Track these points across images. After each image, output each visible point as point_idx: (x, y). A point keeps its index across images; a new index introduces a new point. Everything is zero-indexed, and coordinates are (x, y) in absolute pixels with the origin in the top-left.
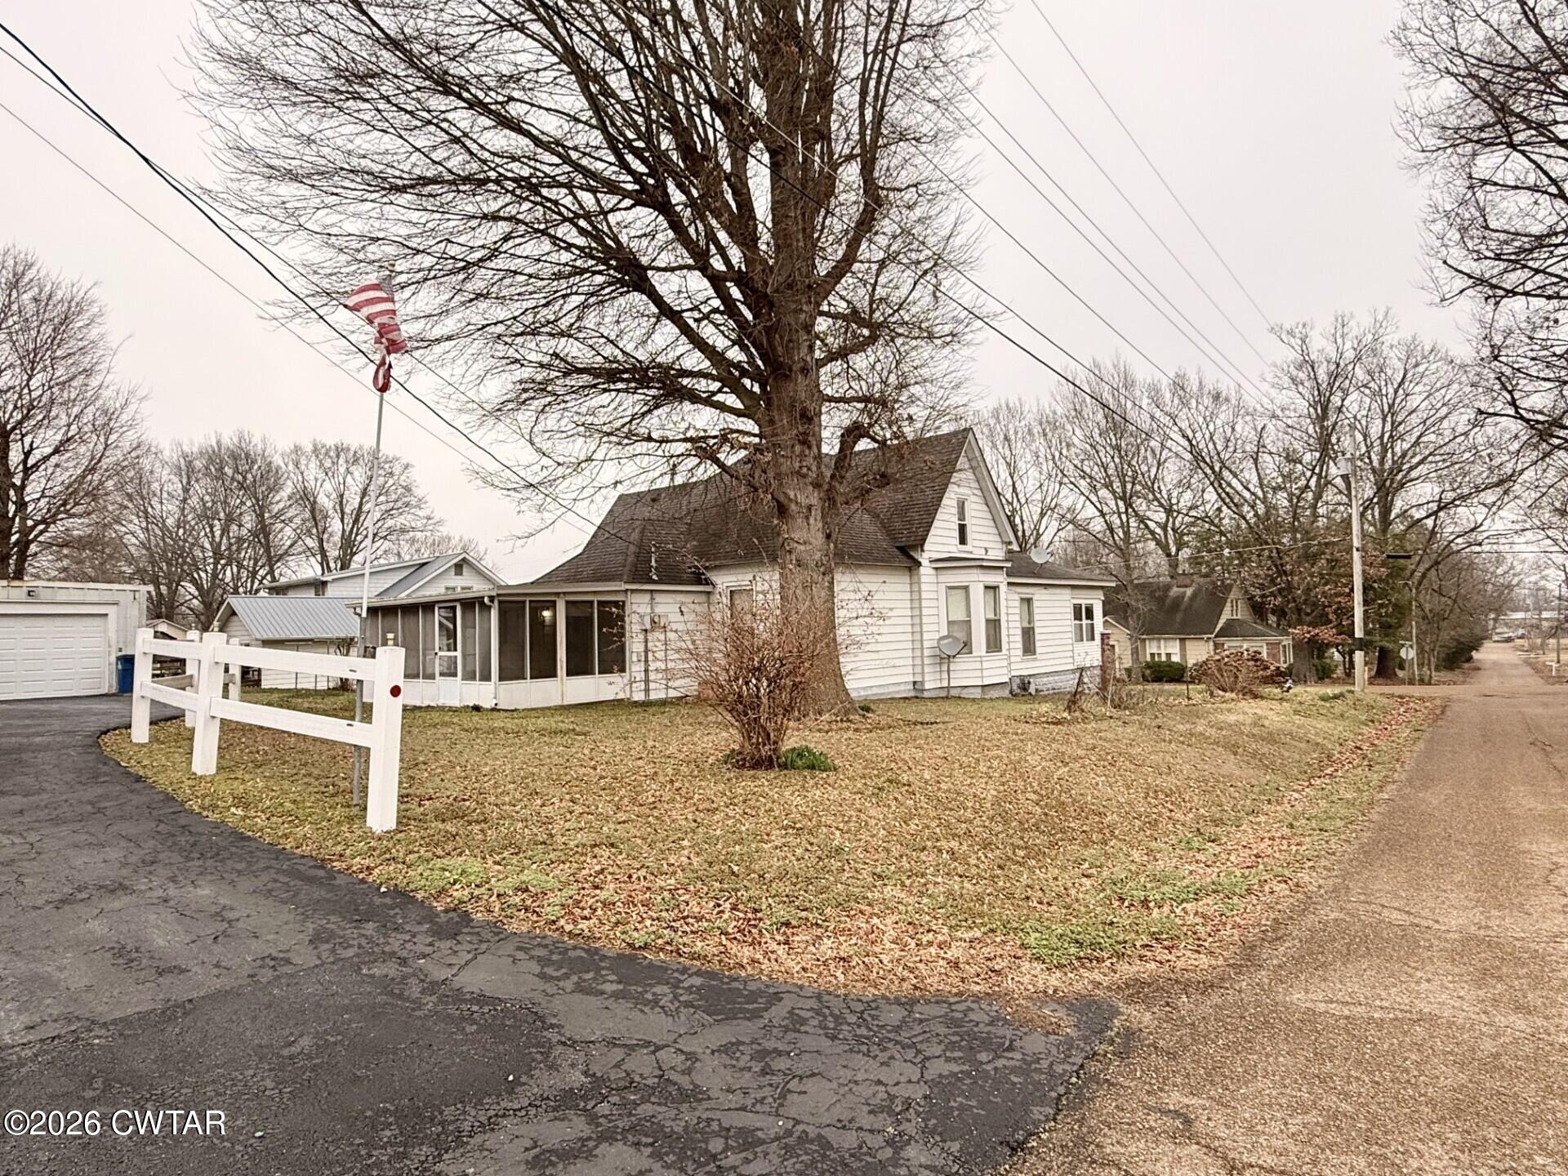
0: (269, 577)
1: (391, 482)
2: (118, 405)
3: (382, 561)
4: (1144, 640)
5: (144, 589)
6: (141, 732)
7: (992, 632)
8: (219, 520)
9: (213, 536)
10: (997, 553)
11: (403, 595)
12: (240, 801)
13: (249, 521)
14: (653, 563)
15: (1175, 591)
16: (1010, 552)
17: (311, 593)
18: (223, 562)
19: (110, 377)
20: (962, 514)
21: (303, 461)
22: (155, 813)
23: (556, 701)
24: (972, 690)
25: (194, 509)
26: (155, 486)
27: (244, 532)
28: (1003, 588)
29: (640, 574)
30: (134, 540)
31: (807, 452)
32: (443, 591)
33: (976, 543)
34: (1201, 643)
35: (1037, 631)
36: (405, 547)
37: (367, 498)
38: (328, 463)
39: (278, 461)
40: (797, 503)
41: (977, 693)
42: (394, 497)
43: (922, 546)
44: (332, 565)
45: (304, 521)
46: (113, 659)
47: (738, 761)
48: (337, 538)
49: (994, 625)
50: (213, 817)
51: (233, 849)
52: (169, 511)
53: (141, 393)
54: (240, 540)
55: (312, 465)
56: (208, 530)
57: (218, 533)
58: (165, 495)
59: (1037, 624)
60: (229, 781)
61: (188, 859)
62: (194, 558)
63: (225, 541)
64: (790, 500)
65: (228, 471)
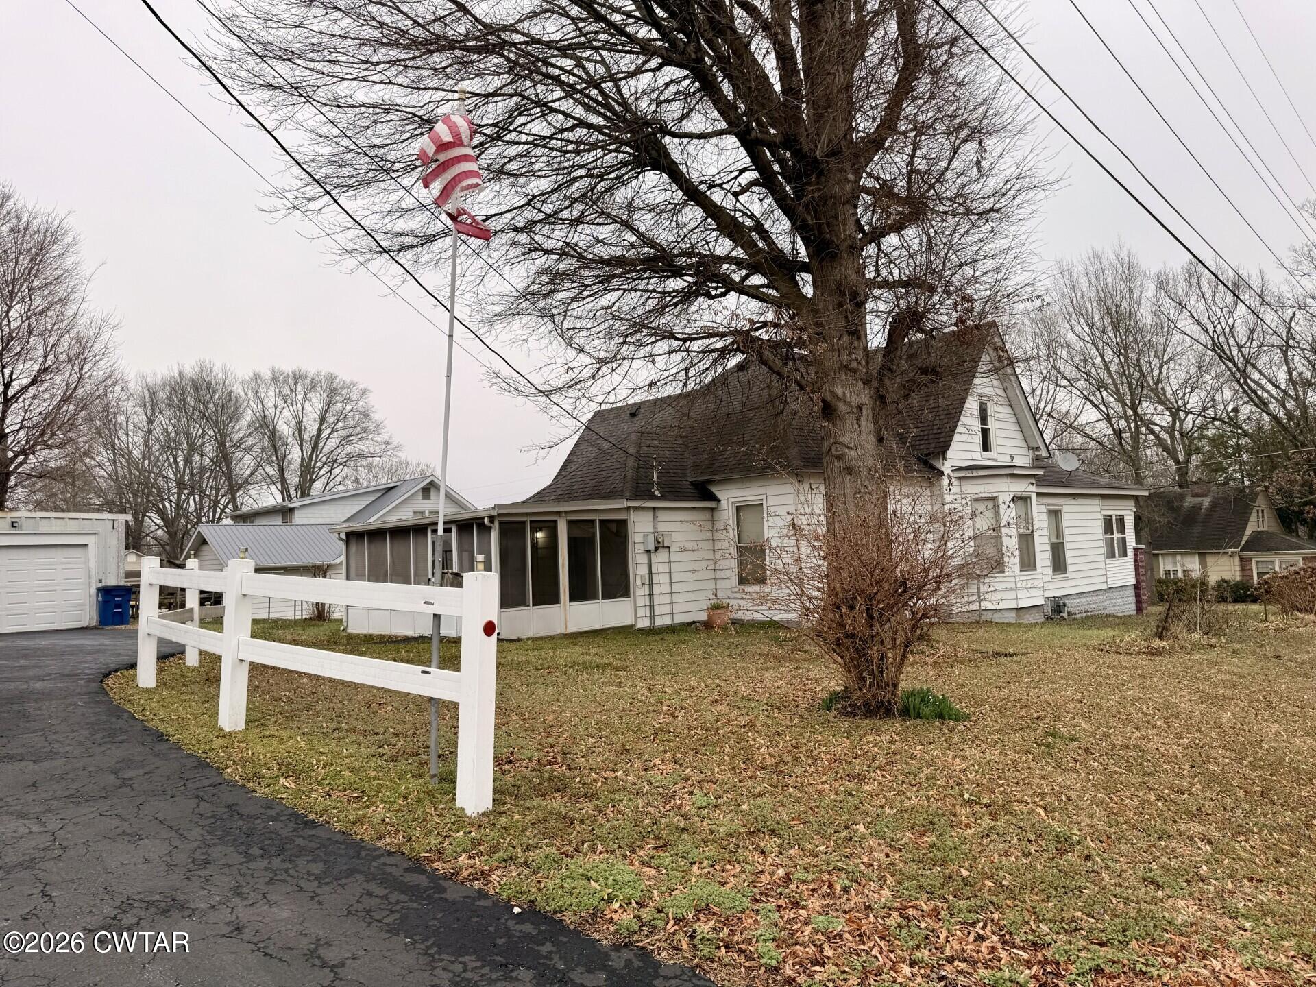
0: (231, 506)
1: (348, 408)
2: (91, 333)
3: (341, 488)
4: (1157, 555)
5: (122, 518)
6: (147, 675)
7: (1025, 546)
8: (182, 451)
9: (177, 466)
10: (1023, 459)
11: (371, 520)
12: (288, 768)
13: (210, 449)
14: (655, 479)
15: (1189, 501)
16: (1038, 458)
17: (277, 521)
18: (186, 492)
19: (84, 306)
20: (984, 419)
21: (263, 389)
22: (190, 785)
23: (559, 629)
24: (1006, 614)
25: (158, 440)
26: (121, 419)
27: (207, 461)
28: (1034, 497)
29: (641, 491)
30: (102, 472)
31: (856, 344)
32: (410, 515)
33: (1001, 450)
34: (1225, 558)
35: (1067, 546)
36: (363, 474)
37: (325, 425)
38: (286, 391)
39: (238, 390)
40: (845, 401)
41: (1011, 617)
42: (351, 423)
43: (944, 454)
44: (293, 492)
45: (263, 449)
46: (93, 591)
47: (845, 708)
48: (296, 465)
49: (1026, 540)
50: (262, 792)
51: (299, 841)
52: (134, 441)
53: (113, 322)
54: (202, 469)
55: (271, 393)
56: (172, 460)
57: (181, 464)
58: (131, 427)
59: (1067, 539)
60: (265, 740)
61: (249, 858)
62: (159, 489)
63: (187, 471)
64: (839, 399)
65: (191, 401)
